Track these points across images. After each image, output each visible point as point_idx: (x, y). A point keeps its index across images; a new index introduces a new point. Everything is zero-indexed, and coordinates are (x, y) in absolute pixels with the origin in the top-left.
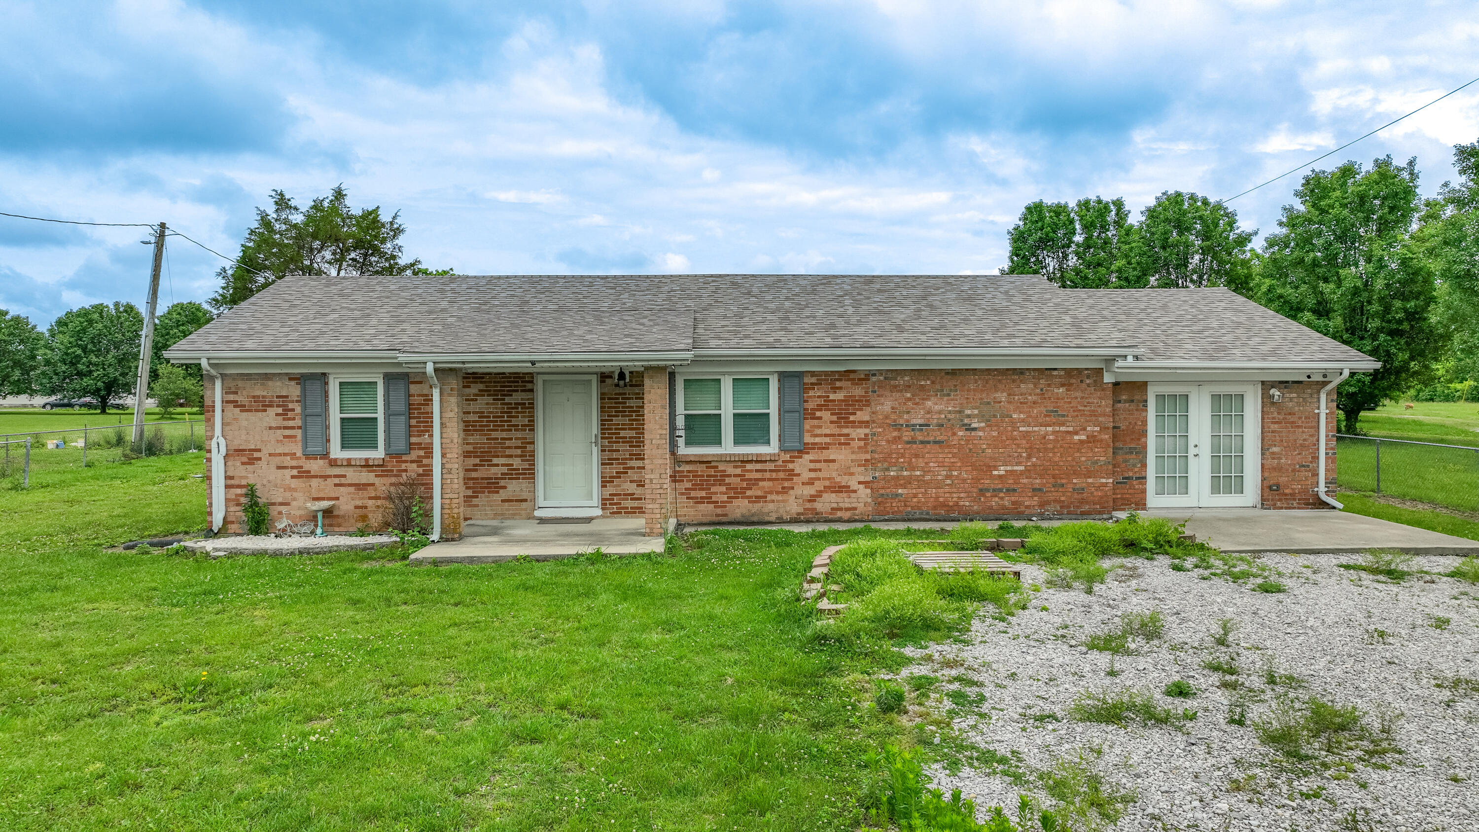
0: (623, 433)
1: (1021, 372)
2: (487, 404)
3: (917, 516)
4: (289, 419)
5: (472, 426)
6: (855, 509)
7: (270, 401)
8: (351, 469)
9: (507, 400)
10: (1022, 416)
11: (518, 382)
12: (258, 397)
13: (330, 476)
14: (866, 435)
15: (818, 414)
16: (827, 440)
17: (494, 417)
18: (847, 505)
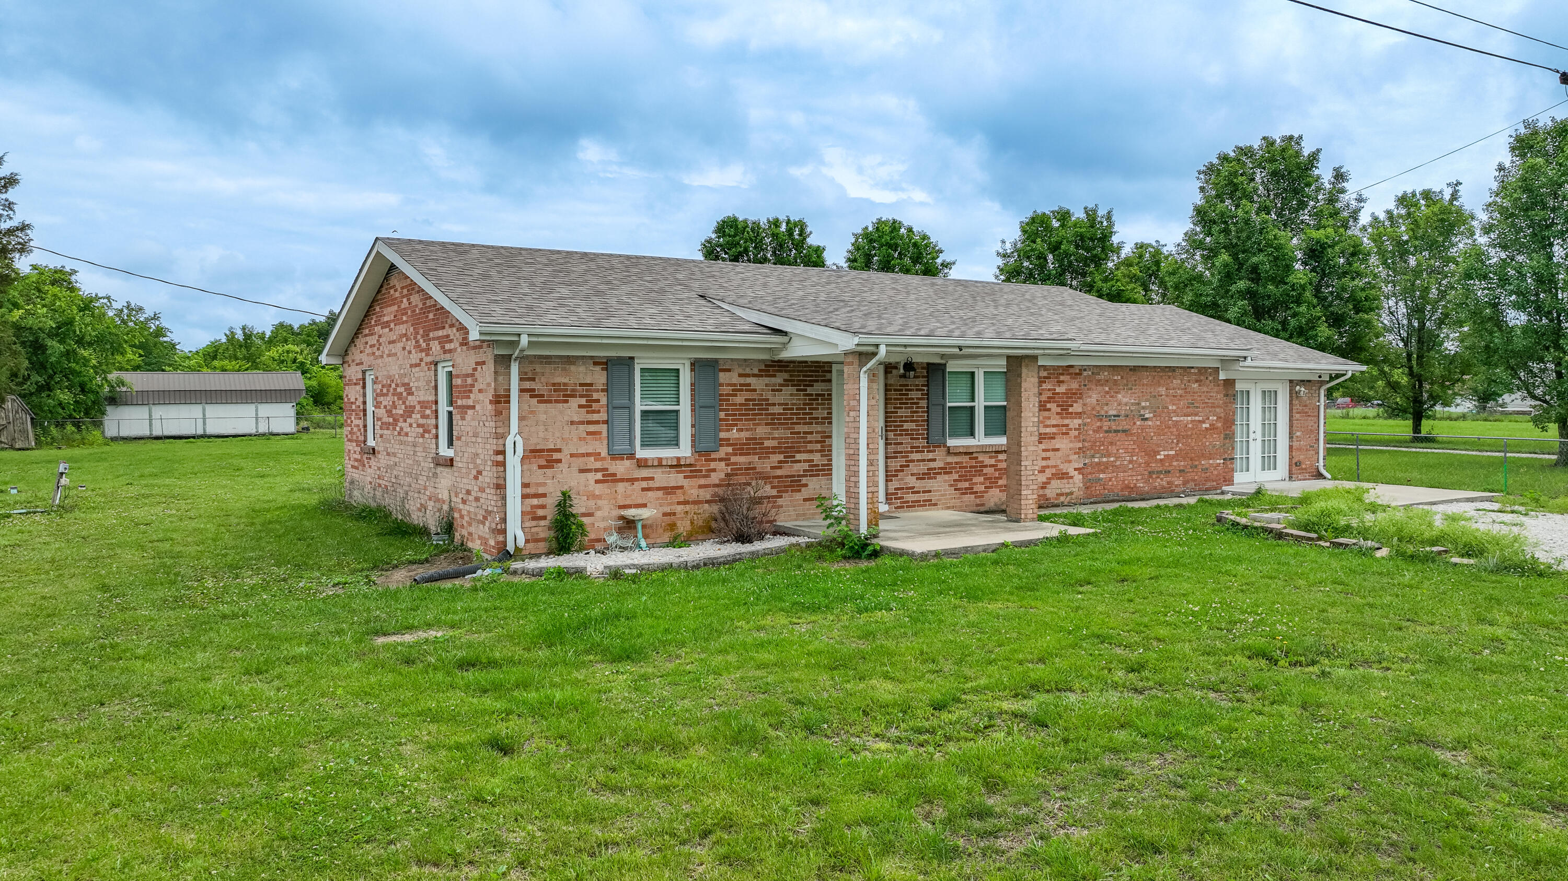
0: (906, 426)
1: (1172, 369)
2: (791, 395)
3: (1111, 498)
4: (594, 412)
5: (778, 419)
6: (1072, 493)
7: (573, 390)
8: (660, 470)
9: (809, 390)
10: (1174, 408)
11: (818, 371)
12: (559, 384)
13: (637, 479)
14: (1079, 425)
15: (1048, 406)
16: (1054, 430)
17: (797, 409)
18: (1068, 491)
